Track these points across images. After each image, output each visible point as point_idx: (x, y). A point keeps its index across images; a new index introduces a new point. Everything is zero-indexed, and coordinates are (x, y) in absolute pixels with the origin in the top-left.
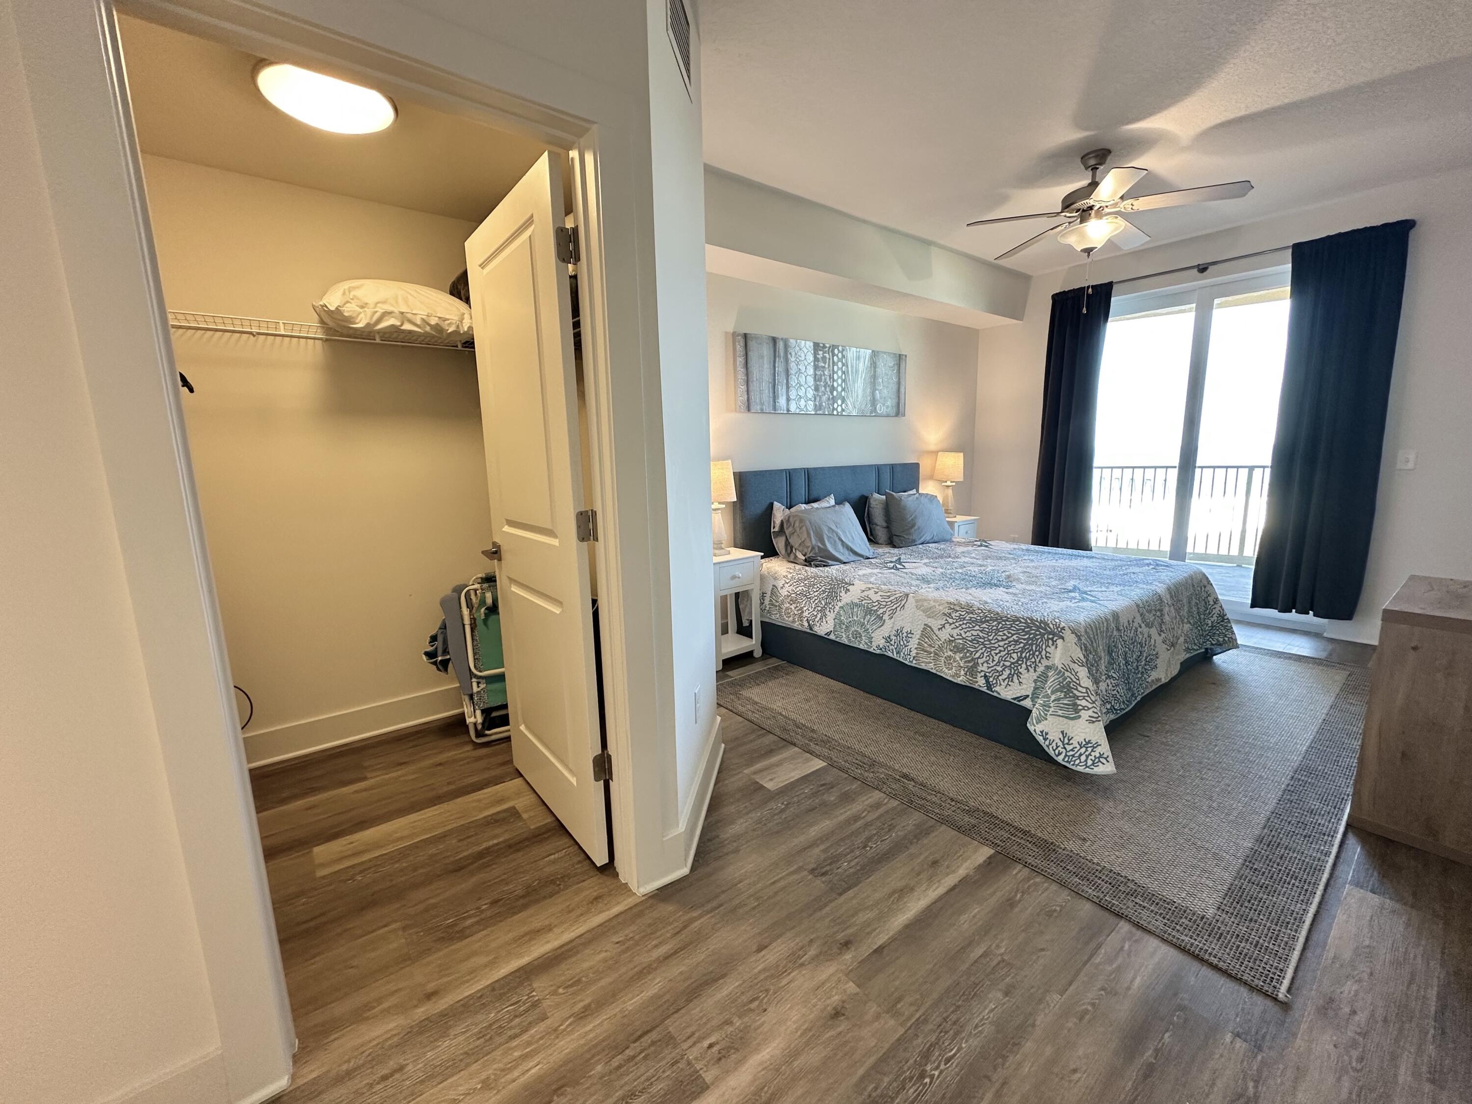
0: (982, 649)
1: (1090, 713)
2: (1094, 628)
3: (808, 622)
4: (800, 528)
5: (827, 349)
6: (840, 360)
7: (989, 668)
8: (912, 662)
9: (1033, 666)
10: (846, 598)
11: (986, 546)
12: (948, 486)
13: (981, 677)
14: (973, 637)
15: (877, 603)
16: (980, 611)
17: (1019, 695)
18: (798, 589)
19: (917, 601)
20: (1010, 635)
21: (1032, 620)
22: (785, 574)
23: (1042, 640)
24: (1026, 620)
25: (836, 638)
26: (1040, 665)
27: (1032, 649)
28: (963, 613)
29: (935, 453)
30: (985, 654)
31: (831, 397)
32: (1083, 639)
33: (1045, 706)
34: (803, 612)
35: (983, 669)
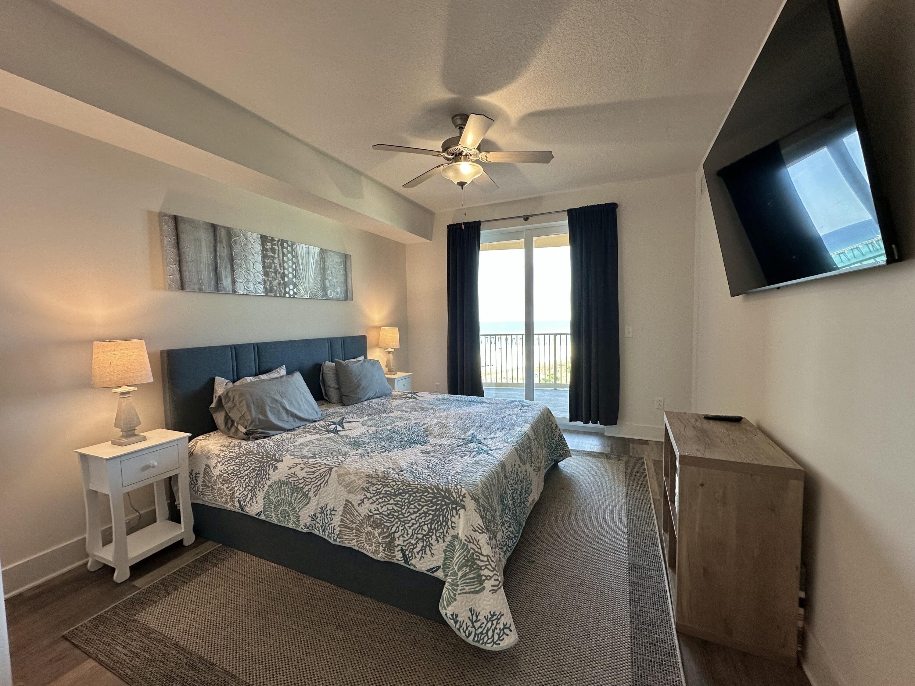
0: (397, 523)
1: (492, 582)
2: (488, 486)
3: (240, 503)
4: (240, 403)
5: (276, 242)
6: (289, 252)
7: (404, 541)
8: (335, 540)
9: (441, 536)
10: (275, 476)
11: (415, 398)
12: (389, 352)
13: (398, 551)
14: (389, 512)
15: (302, 481)
16: (394, 483)
17: (432, 566)
18: (229, 468)
19: (339, 476)
20: (420, 507)
21: (437, 488)
22: (217, 452)
23: (447, 511)
24: (432, 490)
25: (266, 518)
26: (447, 535)
27: (440, 520)
28: (379, 487)
29: (379, 327)
30: (401, 528)
31: (282, 282)
32: (481, 501)
33: (453, 585)
34: (234, 493)
35: (399, 543)
